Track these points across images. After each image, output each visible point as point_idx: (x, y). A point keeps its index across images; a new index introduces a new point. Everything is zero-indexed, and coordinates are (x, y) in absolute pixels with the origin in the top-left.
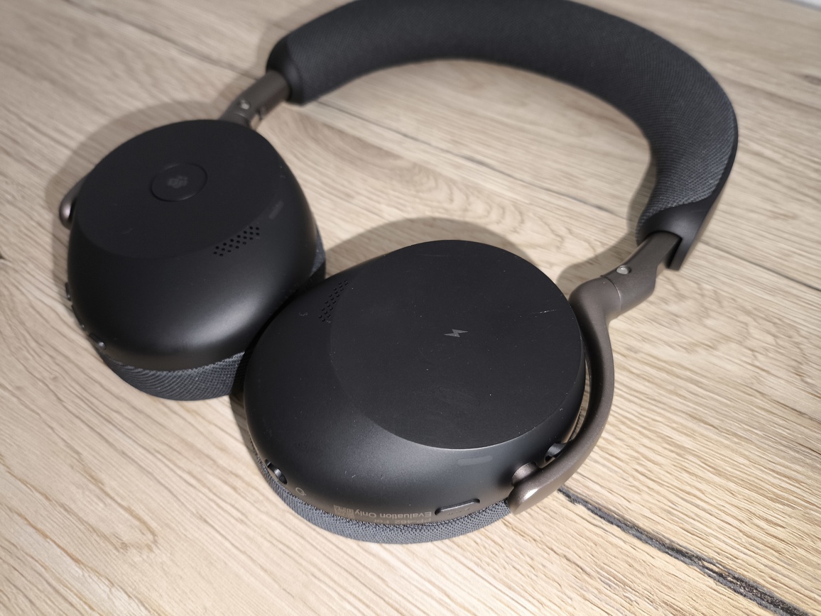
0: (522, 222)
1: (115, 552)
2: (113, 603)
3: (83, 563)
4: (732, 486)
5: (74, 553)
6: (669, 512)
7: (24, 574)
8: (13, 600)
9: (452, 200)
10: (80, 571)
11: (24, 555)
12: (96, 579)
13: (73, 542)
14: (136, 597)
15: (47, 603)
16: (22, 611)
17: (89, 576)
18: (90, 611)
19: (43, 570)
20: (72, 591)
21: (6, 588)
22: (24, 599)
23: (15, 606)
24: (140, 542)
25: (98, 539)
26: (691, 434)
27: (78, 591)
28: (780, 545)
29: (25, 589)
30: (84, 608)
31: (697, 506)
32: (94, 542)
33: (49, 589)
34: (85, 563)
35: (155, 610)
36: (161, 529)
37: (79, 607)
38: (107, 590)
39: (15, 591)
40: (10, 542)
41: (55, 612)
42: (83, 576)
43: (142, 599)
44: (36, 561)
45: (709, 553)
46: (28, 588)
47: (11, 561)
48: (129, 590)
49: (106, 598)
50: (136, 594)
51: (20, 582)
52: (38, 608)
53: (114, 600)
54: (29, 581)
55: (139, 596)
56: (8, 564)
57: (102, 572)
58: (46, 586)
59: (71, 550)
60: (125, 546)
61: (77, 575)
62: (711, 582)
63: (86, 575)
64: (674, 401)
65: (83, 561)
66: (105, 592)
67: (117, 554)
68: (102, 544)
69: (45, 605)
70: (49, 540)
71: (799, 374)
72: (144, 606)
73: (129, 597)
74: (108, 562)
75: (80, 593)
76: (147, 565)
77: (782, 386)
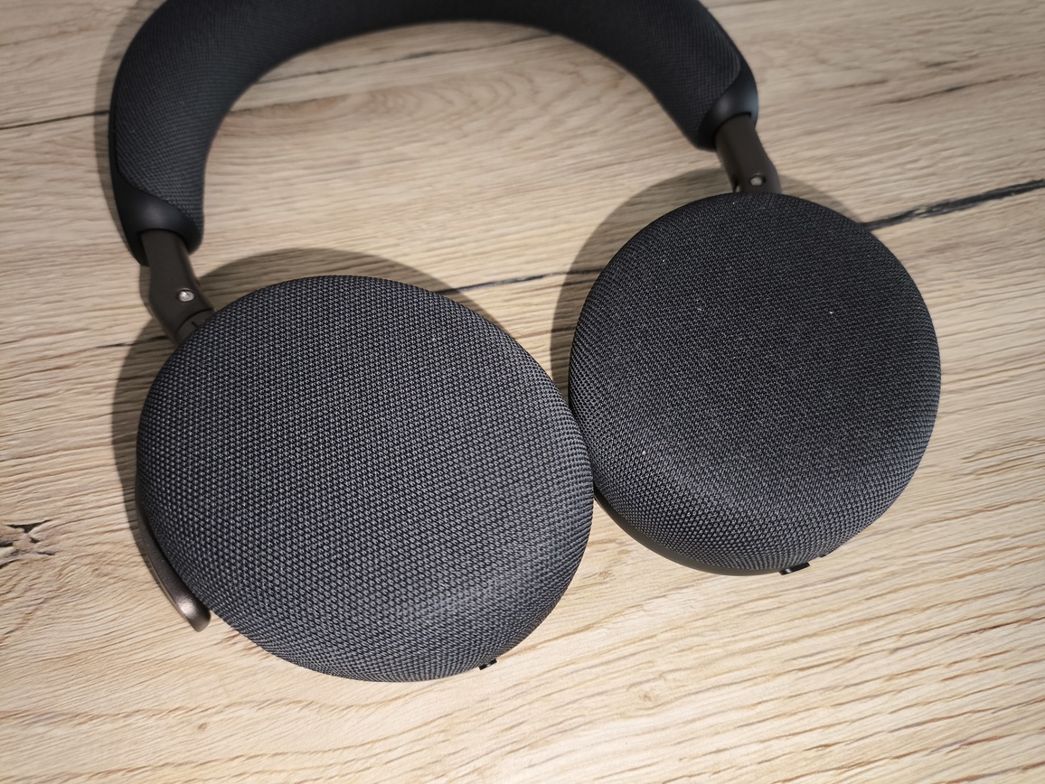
0: (531, 81)
1: (604, 586)
2: (661, 614)
3: (596, 623)
4: (875, 157)
5: (576, 627)
6: (868, 201)
7: (562, 688)
8: (586, 712)
9: (450, 102)
10: (602, 630)
11: (539, 678)
12: (622, 618)
13: (562, 622)
14: (669, 590)
15: (615, 678)
16: (606, 706)
17: (614, 623)
18: (654, 640)
19: (572, 666)
20: (618, 648)
21: (565, 714)
22: (593, 699)
23: (594, 712)
24: (611, 558)
25: (575, 596)
26: (820, 145)
27: (623, 642)
28: (930, 170)
29: (581, 693)
30: (646, 644)
31: (874, 184)
32: (577, 601)
33: (598, 669)
34: (595, 621)
35: (694, 581)
36: (611, 532)
37: (640, 649)
38: (642, 613)
39: (575, 706)
40: (509, 688)
41: (630, 674)
42: (609, 629)
43: (675, 586)
44: (556, 668)
45: (909, 206)
46: (583, 690)
47: (535, 696)
48: (656, 593)
49: (651, 618)
50: (666, 589)
51: (568, 696)
52: (613, 690)
53: (657, 612)
54: (574, 686)
55: (670, 587)
56: (537, 700)
57: (618, 609)
58: (594, 670)
59: (571, 628)
60: (605, 574)
61: (604, 635)
62: (930, 220)
63: (610, 625)
64: (786, 132)
65: (592, 622)
66: (643, 616)
67: (608, 585)
68: (586, 594)
69: (616, 680)
70: (540, 646)
71: (823, 62)
72: (683, 588)
73: (664, 596)
74: (611, 599)
75: (627, 640)
76: (640, 564)
77: (824, 77)
